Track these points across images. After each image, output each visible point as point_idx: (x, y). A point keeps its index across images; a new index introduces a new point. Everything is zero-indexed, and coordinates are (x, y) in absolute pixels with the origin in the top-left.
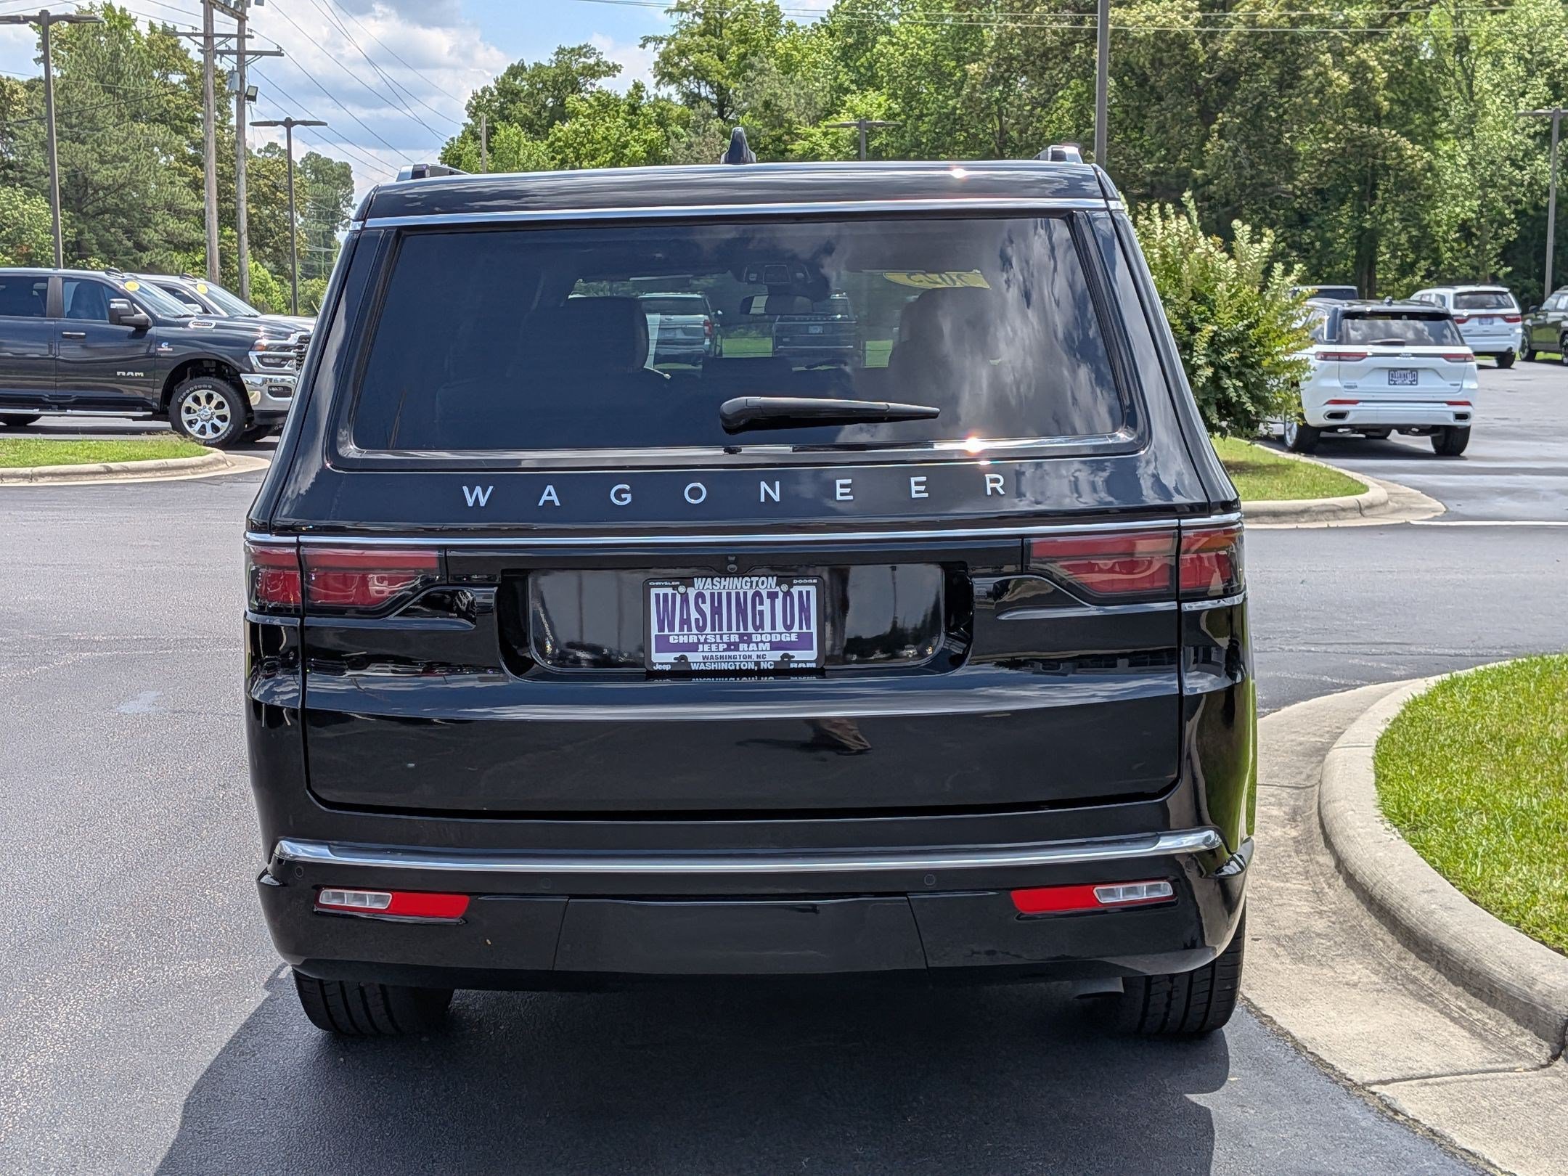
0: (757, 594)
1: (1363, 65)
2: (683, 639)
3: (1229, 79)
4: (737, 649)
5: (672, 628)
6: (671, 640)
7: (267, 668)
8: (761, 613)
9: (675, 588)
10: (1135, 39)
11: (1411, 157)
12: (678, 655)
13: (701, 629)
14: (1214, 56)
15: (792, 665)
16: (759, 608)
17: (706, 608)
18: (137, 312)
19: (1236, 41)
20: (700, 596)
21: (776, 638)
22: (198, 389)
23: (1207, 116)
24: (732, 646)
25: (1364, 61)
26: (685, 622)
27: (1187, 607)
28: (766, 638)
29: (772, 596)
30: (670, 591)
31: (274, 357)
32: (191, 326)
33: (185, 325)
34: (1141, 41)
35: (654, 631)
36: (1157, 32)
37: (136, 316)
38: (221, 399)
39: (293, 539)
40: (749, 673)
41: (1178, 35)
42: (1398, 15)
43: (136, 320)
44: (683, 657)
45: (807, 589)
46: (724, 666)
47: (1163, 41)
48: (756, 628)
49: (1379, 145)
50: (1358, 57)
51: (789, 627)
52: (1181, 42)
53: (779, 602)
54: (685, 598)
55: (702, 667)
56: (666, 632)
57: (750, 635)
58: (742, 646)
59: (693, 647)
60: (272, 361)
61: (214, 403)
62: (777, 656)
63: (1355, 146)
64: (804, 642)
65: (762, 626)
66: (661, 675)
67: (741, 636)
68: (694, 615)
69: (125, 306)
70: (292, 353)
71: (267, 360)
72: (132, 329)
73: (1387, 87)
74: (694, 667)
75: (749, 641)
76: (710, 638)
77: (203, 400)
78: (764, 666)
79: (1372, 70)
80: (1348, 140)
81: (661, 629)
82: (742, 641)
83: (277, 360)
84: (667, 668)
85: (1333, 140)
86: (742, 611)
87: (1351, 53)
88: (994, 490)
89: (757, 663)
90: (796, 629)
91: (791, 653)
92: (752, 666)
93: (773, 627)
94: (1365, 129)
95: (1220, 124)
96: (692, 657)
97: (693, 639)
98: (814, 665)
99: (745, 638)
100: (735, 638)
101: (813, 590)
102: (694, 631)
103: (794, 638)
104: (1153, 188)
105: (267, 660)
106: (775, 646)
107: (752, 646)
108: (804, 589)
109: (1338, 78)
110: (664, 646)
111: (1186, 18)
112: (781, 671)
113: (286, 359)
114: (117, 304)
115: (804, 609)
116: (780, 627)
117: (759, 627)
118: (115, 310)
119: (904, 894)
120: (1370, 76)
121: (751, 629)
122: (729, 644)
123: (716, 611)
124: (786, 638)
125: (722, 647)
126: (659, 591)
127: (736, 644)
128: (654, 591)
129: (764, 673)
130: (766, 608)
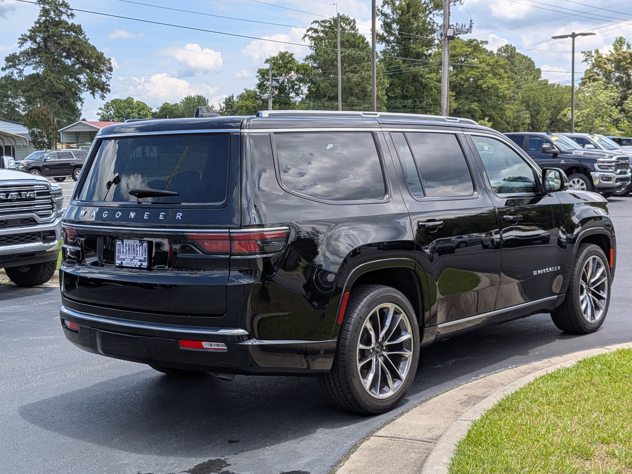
0: (137, 245)
2: (122, 257)
5: (120, 254)
6: (120, 257)
8: (137, 251)
9: (121, 242)
13: (126, 254)
15: (142, 267)
17: (127, 248)
18: (554, 148)
20: (126, 245)
22: (574, 178)
24: (132, 260)
26: (123, 252)
27: (232, 257)
28: (138, 258)
31: (605, 166)
32: (573, 153)
33: (571, 153)
37: (553, 150)
38: (583, 182)
40: (133, 268)
43: (553, 151)
44: (122, 262)
45: (146, 245)
46: (129, 265)
51: (142, 255)
53: (141, 247)
54: (123, 245)
55: (126, 265)
58: (134, 260)
59: (124, 259)
60: (604, 167)
61: (580, 183)
62: (139, 263)
64: (144, 260)
66: (117, 267)
68: (125, 250)
69: (548, 146)
70: (613, 164)
71: (602, 167)
72: (552, 155)
74: (124, 265)
76: (128, 257)
77: (576, 182)
78: (136, 266)
81: (118, 254)
83: (606, 167)
84: (119, 265)
86: (134, 250)
88: (178, 217)
90: (144, 256)
91: (142, 263)
92: (134, 266)
93: (140, 255)
96: (124, 262)
97: (124, 257)
98: (146, 267)
99: (134, 258)
100: (132, 258)
103: (143, 258)
106: (140, 261)
110: (118, 259)
112: (140, 268)
113: (610, 166)
114: (545, 146)
115: (145, 250)
117: (137, 255)
118: (544, 148)
121: (135, 256)
122: (131, 259)
123: (129, 249)
124: (141, 259)
125: (130, 260)
126: (118, 242)
127: (132, 259)
128: (117, 242)
129: (136, 268)
130: (138, 249)
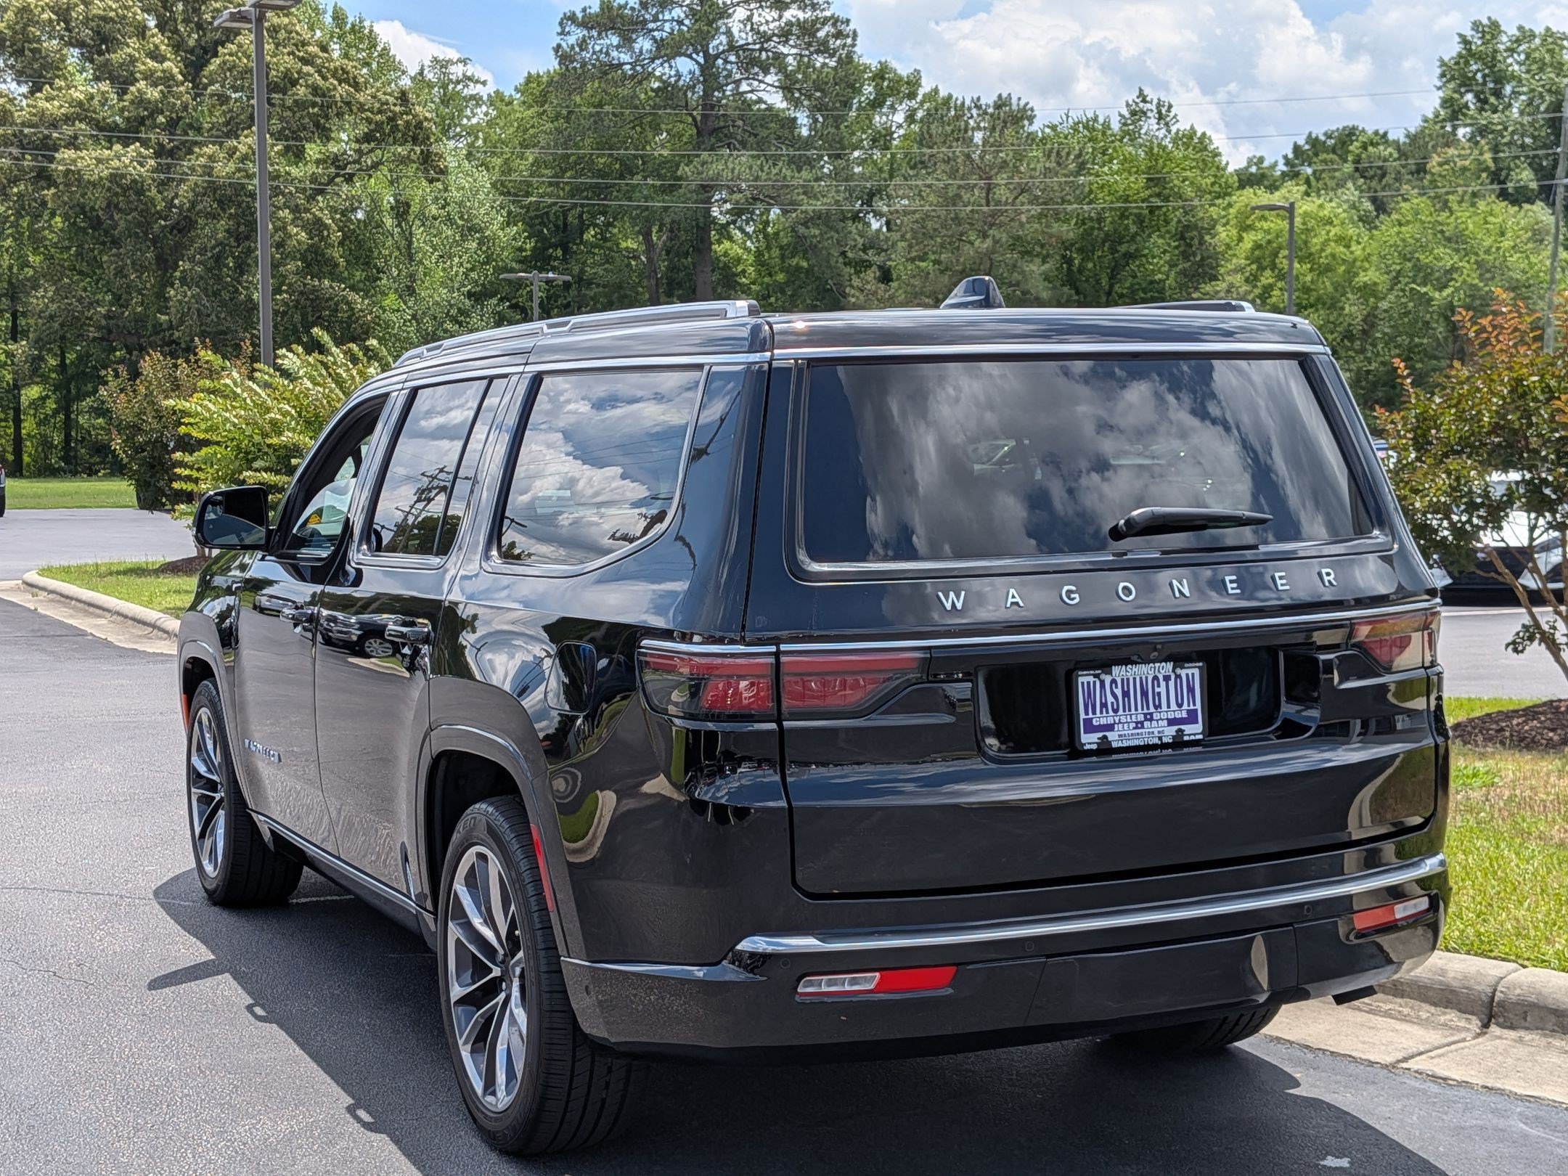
0: (1155, 678)
1: (318, 221)
2: (1103, 721)
3: (185, 226)
4: (1143, 727)
5: (1094, 713)
6: (1095, 723)
7: (708, 776)
8: (1159, 694)
9: (1096, 676)
10: (89, 182)
11: (361, 310)
12: (1100, 735)
13: (1116, 711)
14: (170, 205)
15: (1186, 738)
16: (1157, 690)
17: (1119, 692)
19: (193, 190)
20: (1113, 681)
21: (1171, 716)
23: (165, 264)
24: (1139, 725)
25: (320, 219)
26: (1104, 705)
27: (1429, 673)
28: (1164, 716)
29: (1167, 678)
30: (1091, 679)
34: (94, 185)
35: (1082, 716)
36: (111, 175)
39: (773, 649)
40: (1154, 747)
41: (134, 181)
42: (343, 176)
44: (1105, 737)
45: (1193, 672)
46: (1136, 743)
47: (119, 185)
48: (1156, 707)
49: (331, 299)
50: (313, 214)
51: (1180, 705)
52: (137, 188)
53: (1172, 683)
54: (1102, 683)
55: (1120, 745)
56: (1091, 715)
57: (1151, 714)
58: (1147, 724)
59: (1110, 727)
62: (1172, 731)
63: (307, 299)
64: (1192, 718)
65: (1160, 706)
66: (1090, 753)
67: (1145, 715)
68: (1110, 699)
73: (341, 243)
74: (1114, 745)
75: (1151, 720)
76: (1123, 719)
78: (1165, 740)
79: (327, 227)
80: (302, 293)
81: (1087, 713)
82: (1146, 719)
84: (1094, 747)
85: (286, 292)
86: (1144, 694)
87: (307, 210)
89: (1160, 738)
90: (1185, 706)
91: (1183, 727)
92: (1156, 741)
93: (1169, 706)
94: (317, 283)
95: (182, 272)
96: (1112, 736)
97: (1110, 721)
98: (1200, 737)
99: (1149, 717)
100: (1141, 718)
101: (1196, 671)
102: (1111, 713)
103: (1184, 715)
104: (110, 332)
105: (707, 766)
106: (1171, 722)
107: (1154, 723)
108: (1190, 672)
109: (297, 234)
110: (1090, 728)
111: (142, 165)
112: (1178, 743)
115: (1191, 690)
116: (1174, 706)
117: (1157, 707)
119: (1291, 924)
120: (325, 233)
121: (1152, 709)
122: (1137, 723)
123: (1126, 694)
124: (1178, 715)
125: (1133, 726)
126: (1084, 679)
127: (1142, 723)
128: (1081, 679)
129: (1164, 746)
130: (1162, 689)
